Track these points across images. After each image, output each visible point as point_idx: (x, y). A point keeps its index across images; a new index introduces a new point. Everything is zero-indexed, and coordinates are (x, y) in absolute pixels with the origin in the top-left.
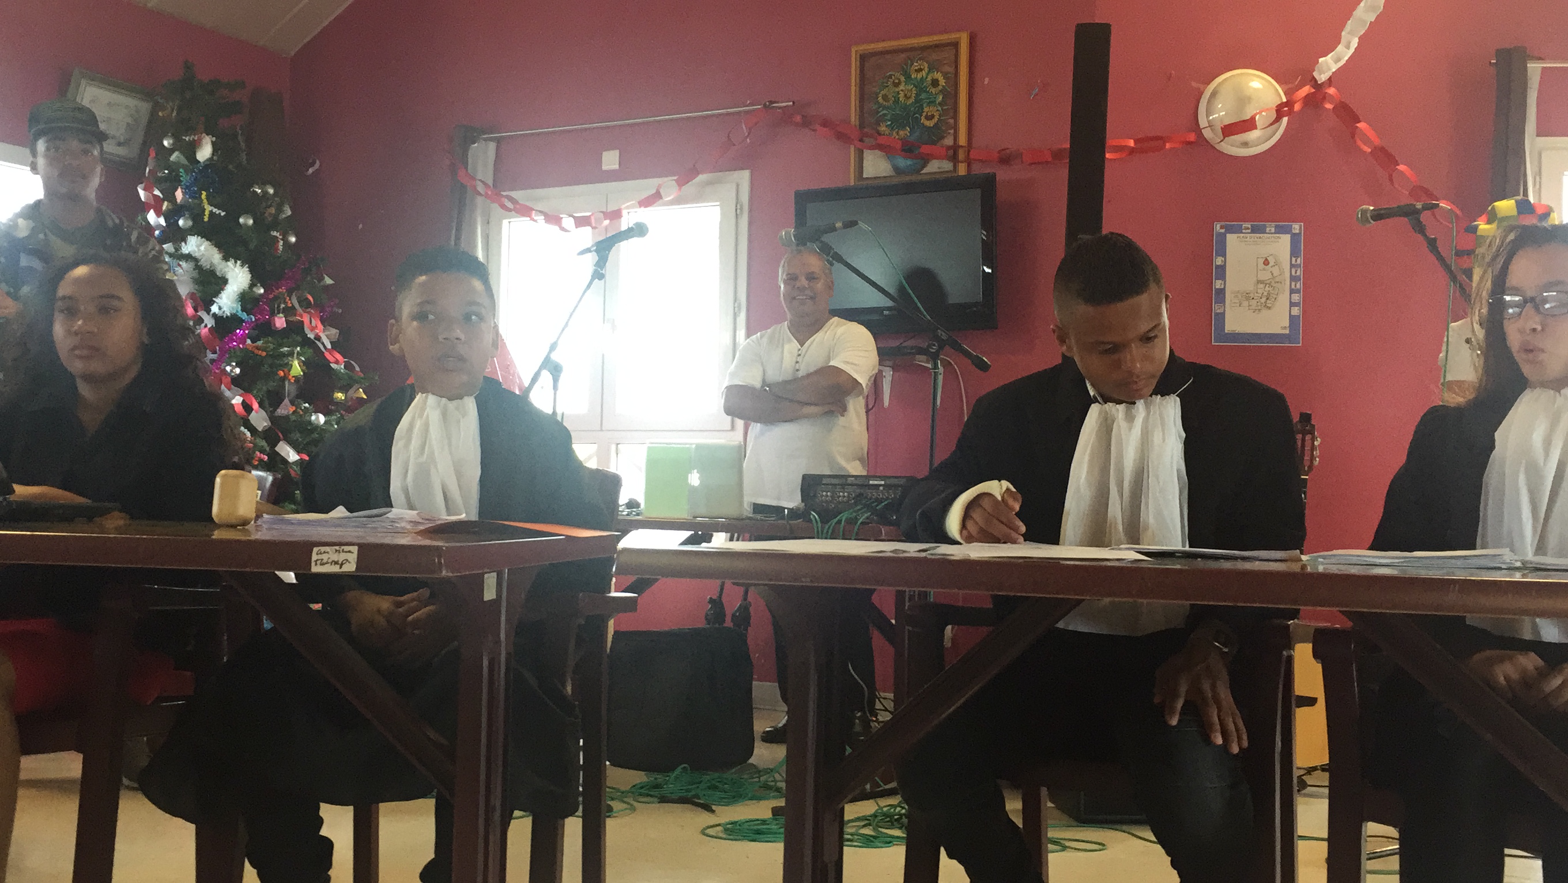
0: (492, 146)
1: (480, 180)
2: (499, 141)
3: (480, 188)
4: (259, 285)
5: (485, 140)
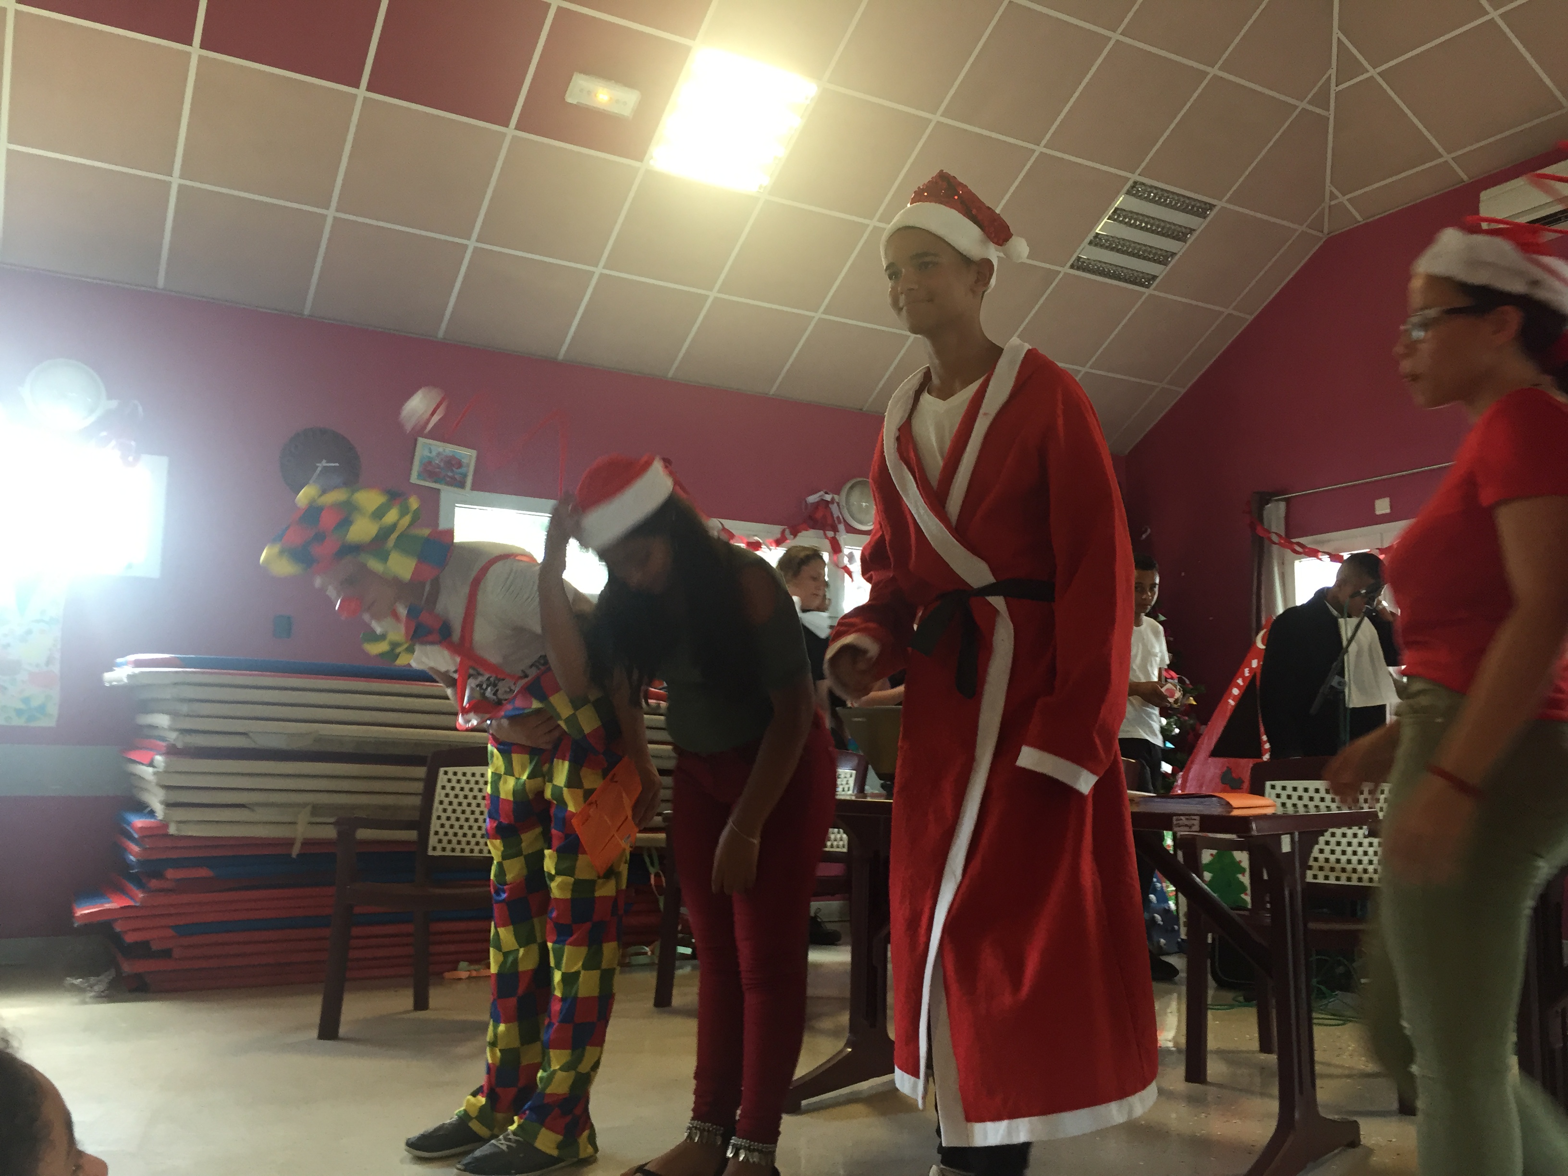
0: (1282, 505)
1: (1276, 533)
2: (1287, 500)
3: (1275, 538)
5: (1276, 500)
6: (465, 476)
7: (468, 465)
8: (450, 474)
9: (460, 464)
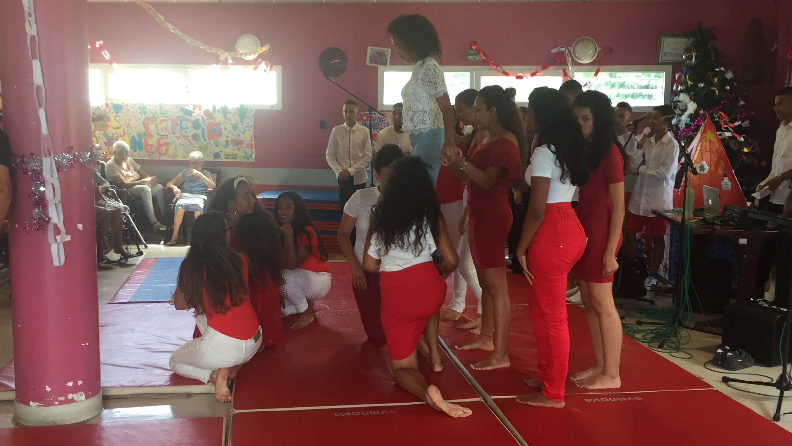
4: (702, 110)
6: (386, 60)
7: (388, 55)
8: (381, 60)
9: (384, 55)
